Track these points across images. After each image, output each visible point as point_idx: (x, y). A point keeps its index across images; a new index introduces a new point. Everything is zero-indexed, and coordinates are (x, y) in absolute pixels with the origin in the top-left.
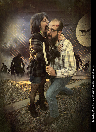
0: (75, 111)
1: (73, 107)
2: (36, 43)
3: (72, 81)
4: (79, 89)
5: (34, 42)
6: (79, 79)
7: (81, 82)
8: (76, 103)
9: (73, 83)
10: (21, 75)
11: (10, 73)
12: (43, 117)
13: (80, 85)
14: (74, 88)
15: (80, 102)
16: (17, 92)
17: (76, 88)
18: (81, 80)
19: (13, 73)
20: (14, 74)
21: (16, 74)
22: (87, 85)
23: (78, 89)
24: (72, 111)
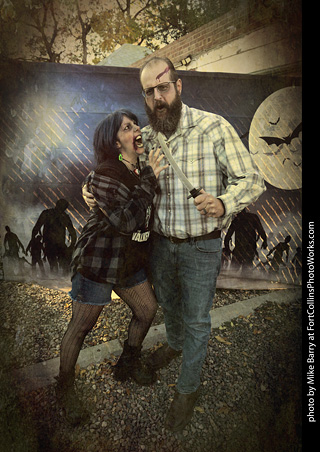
0: (231, 405)
1: (229, 390)
2: (107, 186)
3: (231, 296)
4: (251, 325)
5: (99, 180)
6: (251, 291)
7: (258, 301)
8: (239, 374)
9: (234, 302)
10: (64, 268)
11: (29, 258)
12: (122, 422)
13: (255, 310)
14: (234, 322)
15: (251, 371)
16: (46, 323)
17: (241, 322)
18: (258, 292)
19: (36, 258)
20: (41, 264)
21: (47, 264)
22: (278, 310)
23: (248, 324)
24: (221, 404)
